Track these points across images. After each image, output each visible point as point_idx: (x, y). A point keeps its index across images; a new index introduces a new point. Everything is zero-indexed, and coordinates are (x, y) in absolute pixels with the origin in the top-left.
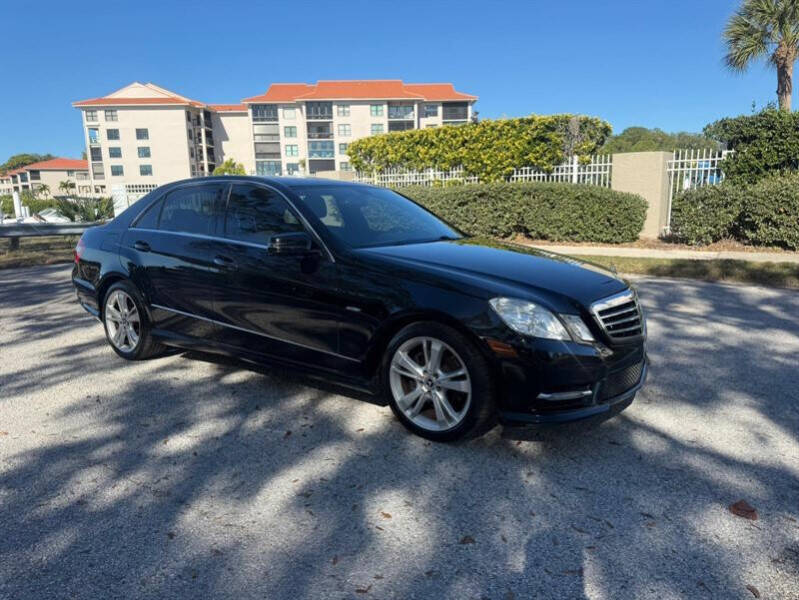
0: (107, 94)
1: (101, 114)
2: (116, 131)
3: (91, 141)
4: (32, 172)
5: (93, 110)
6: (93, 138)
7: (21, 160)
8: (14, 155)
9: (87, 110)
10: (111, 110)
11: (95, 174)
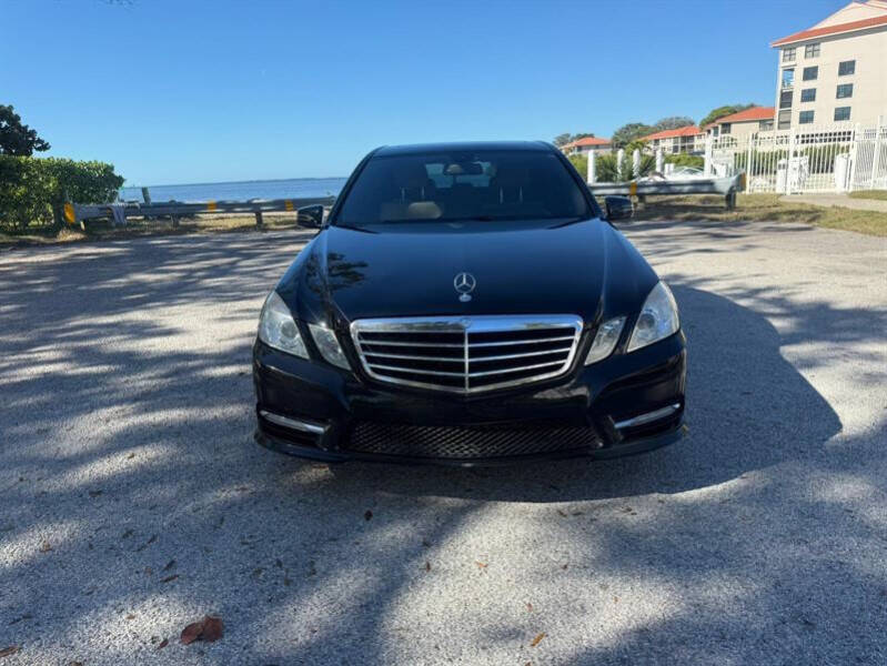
0: (813, 25)
1: (801, 51)
2: (815, 69)
3: (783, 85)
4: (724, 125)
5: (792, 48)
6: (786, 81)
7: (720, 113)
8: (716, 108)
9: (785, 48)
10: (812, 46)
11: (780, 123)
